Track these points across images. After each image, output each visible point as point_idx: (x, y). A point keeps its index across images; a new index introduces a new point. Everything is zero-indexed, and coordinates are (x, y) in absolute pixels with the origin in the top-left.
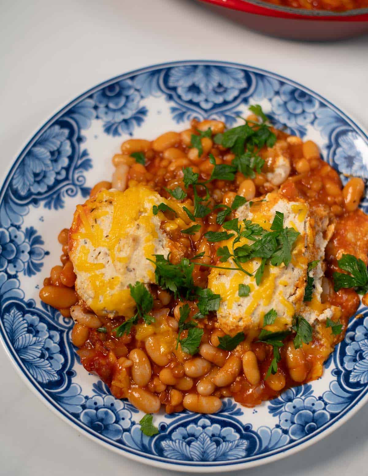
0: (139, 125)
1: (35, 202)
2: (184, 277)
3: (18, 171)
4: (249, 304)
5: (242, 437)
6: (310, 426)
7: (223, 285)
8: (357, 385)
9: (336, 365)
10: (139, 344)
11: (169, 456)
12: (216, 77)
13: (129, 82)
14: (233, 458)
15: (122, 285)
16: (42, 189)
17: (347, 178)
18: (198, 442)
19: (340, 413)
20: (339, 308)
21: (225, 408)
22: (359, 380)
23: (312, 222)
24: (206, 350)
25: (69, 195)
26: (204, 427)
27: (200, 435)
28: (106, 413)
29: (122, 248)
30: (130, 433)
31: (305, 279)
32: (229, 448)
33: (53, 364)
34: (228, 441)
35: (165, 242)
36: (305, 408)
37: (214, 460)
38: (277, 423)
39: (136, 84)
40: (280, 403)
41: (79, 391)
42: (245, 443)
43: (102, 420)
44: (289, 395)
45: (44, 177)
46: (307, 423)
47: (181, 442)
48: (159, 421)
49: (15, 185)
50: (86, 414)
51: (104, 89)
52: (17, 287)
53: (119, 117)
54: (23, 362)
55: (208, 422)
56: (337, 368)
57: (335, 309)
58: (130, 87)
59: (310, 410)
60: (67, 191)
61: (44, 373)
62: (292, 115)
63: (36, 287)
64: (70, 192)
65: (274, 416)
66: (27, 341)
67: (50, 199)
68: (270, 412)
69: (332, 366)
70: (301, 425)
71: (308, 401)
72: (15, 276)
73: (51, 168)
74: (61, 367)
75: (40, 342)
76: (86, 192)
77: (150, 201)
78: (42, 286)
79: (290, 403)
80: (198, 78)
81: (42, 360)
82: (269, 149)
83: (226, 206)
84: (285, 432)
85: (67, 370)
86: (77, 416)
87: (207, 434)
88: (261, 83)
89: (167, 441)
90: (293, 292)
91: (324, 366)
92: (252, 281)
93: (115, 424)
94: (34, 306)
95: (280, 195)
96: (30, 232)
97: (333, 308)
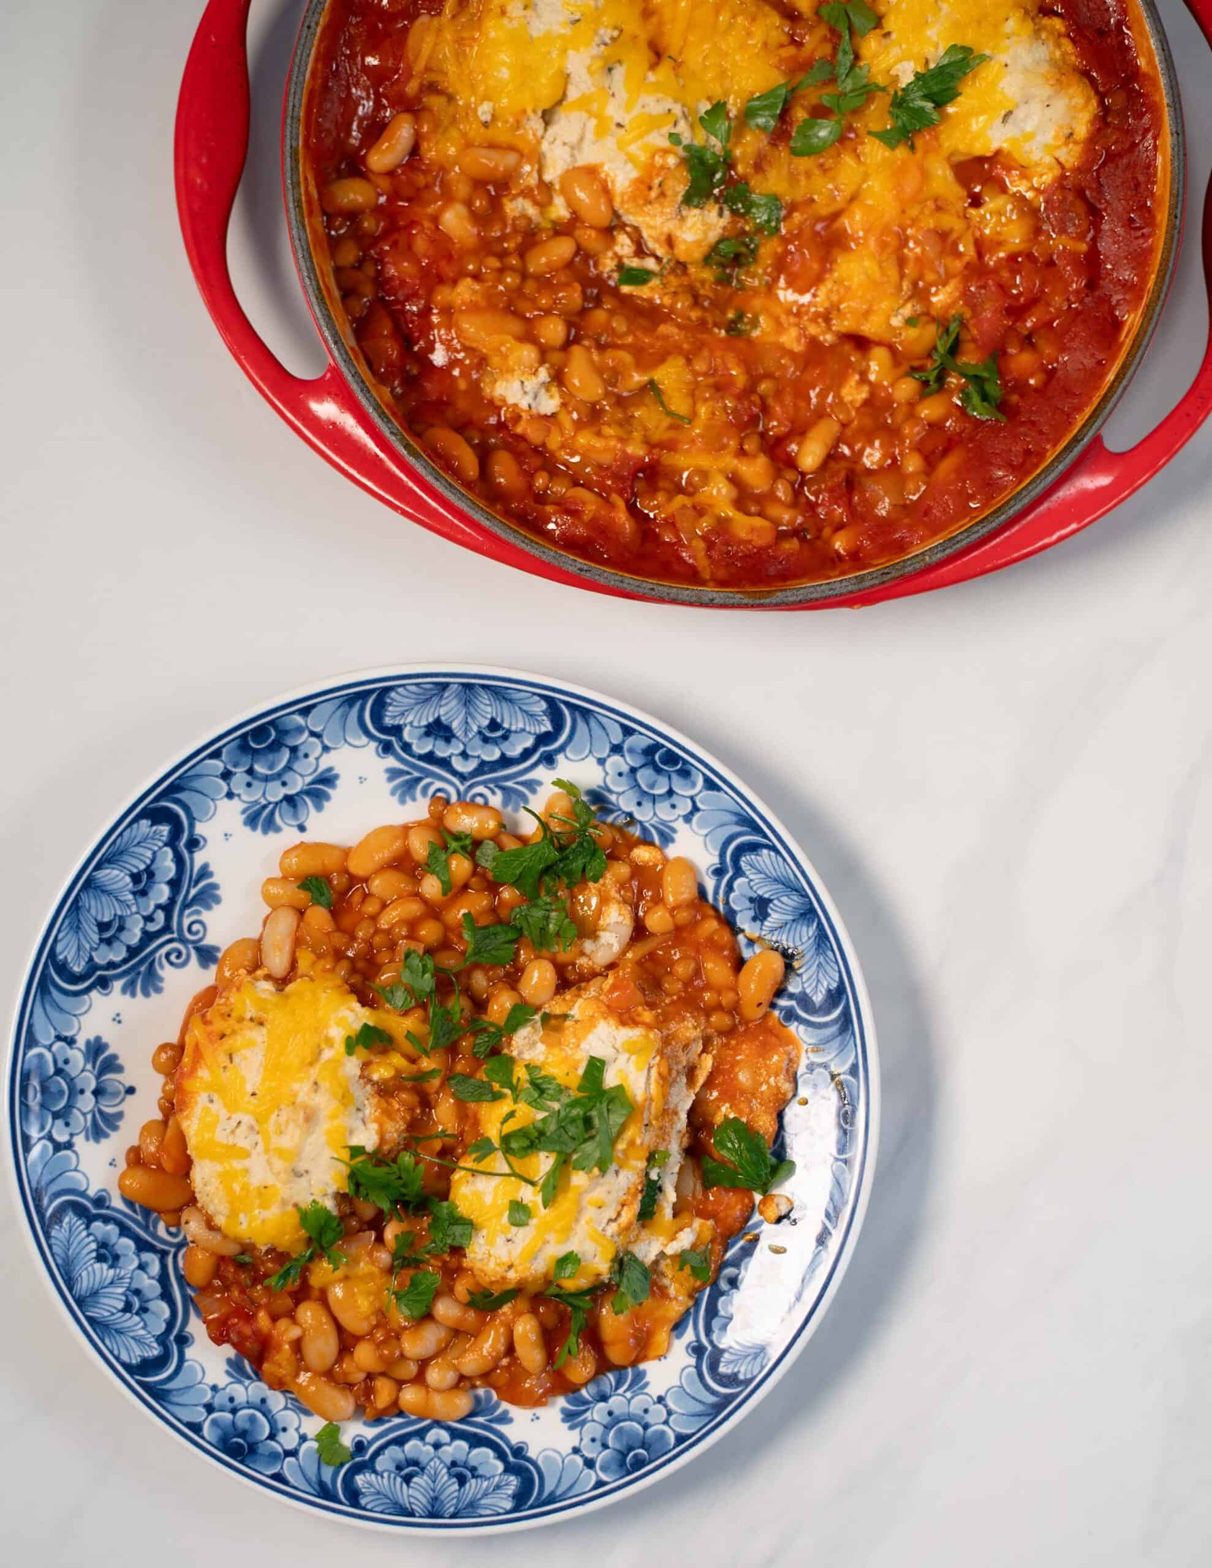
0: (319, 808)
1: (103, 983)
2: (404, 1186)
3: (67, 923)
4: (527, 1242)
5: (509, 1469)
6: (636, 1455)
7: (478, 1195)
8: (731, 1380)
9: (697, 1335)
10: (315, 1294)
11: (369, 1507)
12: (486, 709)
13: (299, 719)
14: (489, 1512)
15: (284, 1203)
16: (117, 954)
17: (751, 942)
18: (425, 1477)
19: (693, 1434)
20: (710, 1223)
21: (479, 1409)
22: (736, 1370)
23: (664, 1070)
24: (445, 1309)
25: (172, 964)
26: (437, 1446)
27: (428, 1463)
28: (252, 1419)
29: (283, 1128)
30: (297, 1459)
31: (640, 1188)
32: (482, 1492)
33: (148, 1323)
34: (481, 1476)
35: (367, 1111)
36: (630, 1418)
37: (453, 1516)
38: (576, 1444)
39: (313, 722)
40: (585, 1402)
41: (200, 1375)
42: (514, 1481)
43: (244, 1434)
44: (602, 1388)
45: (121, 928)
46: (631, 1449)
47: (392, 1475)
48: (353, 1431)
49: (61, 953)
50: (215, 1423)
51: (244, 736)
52: (73, 1167)
53: (276, 792)
54: (91, 1325)
55: (444, 1436)
56: (698, 1340)
57: (701, 1226)
58: (300, 730)
59: (639, 1423)
60: (168, 955)
61: (132, 1342)
62: (645, 797)
63: (111, 1164)
64: (173, 958)
65: (572, 1428)
66: (98, 1279)
67: (133, 975)
68: (564, 1421)
69: (689, 1336)
70: (620, 1452)
71: (637, 1404)
72: (69, 1145)
73: (134, 909)
74: (163, 1326)
75: (122, 1278)
76: (207, 955)
77: (340, 1023)
78: (122, 1165)
79: (601, 1405)
80: (449, 710)
81: (128, 1315)
82: (591, 884)
83: (492, 1024)
84: (589, 1464)
85: (175, 1332)
86: (196, 1428)
87: (442, 1462)
88: (581, 725)
89: (367, 1475)
90: (614, 1216)
91: (675, 1333)
92: (535, 1195)
93: (269, 1441)
94: (107, 1204)
95: (604, 1009)
96: (96, 1048)
97: (697, 1223)
